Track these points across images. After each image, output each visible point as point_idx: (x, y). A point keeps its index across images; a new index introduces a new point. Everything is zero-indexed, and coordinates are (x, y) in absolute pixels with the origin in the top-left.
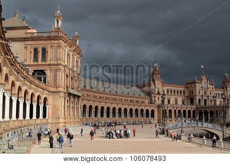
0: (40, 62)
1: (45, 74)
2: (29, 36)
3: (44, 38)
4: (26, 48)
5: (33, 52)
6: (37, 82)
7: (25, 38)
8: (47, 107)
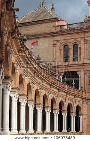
0: (71, 62)
1: (78, 76)
2: (58, 29)
3: (76, 31)
4: (55, 45)
5: (63, 50)
6: (67, 87)
7: (54, 33)
8: (81, 117)
